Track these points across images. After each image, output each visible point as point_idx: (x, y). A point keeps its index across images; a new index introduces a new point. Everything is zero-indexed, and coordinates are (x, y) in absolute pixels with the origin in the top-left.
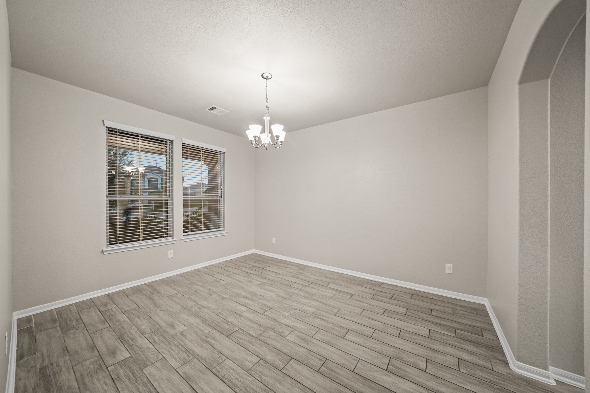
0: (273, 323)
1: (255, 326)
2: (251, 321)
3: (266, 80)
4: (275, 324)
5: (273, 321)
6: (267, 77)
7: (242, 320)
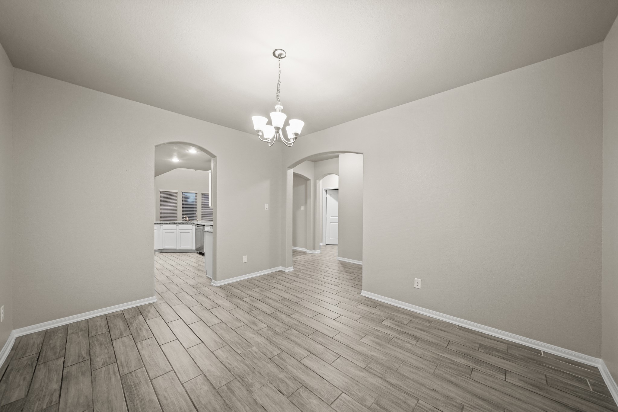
0: (274, 339)
1: (293, 338)
2: (297, 344)
3: (278, 59)
4: (272, 338)
5: (273, 341)
6: (281, 54)
7: (307, 345)
